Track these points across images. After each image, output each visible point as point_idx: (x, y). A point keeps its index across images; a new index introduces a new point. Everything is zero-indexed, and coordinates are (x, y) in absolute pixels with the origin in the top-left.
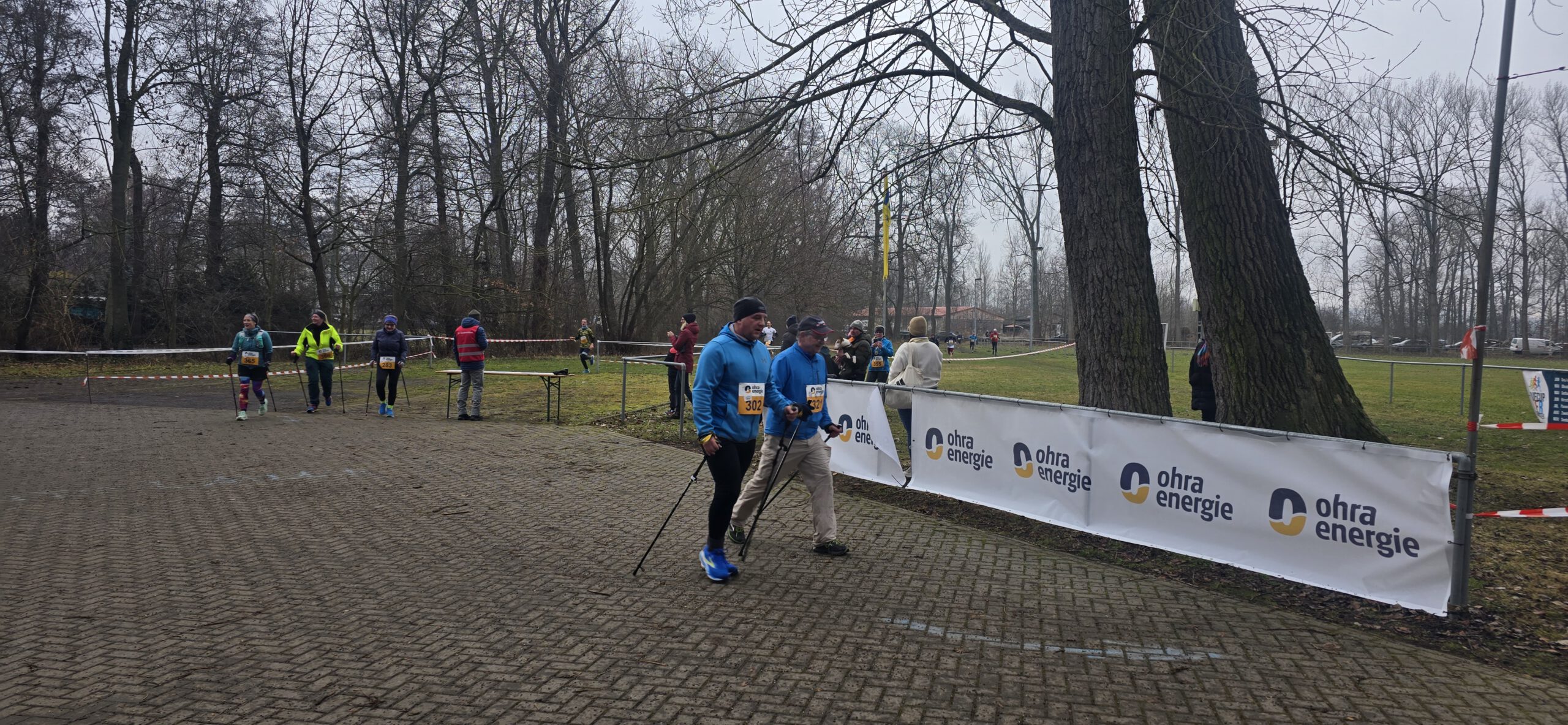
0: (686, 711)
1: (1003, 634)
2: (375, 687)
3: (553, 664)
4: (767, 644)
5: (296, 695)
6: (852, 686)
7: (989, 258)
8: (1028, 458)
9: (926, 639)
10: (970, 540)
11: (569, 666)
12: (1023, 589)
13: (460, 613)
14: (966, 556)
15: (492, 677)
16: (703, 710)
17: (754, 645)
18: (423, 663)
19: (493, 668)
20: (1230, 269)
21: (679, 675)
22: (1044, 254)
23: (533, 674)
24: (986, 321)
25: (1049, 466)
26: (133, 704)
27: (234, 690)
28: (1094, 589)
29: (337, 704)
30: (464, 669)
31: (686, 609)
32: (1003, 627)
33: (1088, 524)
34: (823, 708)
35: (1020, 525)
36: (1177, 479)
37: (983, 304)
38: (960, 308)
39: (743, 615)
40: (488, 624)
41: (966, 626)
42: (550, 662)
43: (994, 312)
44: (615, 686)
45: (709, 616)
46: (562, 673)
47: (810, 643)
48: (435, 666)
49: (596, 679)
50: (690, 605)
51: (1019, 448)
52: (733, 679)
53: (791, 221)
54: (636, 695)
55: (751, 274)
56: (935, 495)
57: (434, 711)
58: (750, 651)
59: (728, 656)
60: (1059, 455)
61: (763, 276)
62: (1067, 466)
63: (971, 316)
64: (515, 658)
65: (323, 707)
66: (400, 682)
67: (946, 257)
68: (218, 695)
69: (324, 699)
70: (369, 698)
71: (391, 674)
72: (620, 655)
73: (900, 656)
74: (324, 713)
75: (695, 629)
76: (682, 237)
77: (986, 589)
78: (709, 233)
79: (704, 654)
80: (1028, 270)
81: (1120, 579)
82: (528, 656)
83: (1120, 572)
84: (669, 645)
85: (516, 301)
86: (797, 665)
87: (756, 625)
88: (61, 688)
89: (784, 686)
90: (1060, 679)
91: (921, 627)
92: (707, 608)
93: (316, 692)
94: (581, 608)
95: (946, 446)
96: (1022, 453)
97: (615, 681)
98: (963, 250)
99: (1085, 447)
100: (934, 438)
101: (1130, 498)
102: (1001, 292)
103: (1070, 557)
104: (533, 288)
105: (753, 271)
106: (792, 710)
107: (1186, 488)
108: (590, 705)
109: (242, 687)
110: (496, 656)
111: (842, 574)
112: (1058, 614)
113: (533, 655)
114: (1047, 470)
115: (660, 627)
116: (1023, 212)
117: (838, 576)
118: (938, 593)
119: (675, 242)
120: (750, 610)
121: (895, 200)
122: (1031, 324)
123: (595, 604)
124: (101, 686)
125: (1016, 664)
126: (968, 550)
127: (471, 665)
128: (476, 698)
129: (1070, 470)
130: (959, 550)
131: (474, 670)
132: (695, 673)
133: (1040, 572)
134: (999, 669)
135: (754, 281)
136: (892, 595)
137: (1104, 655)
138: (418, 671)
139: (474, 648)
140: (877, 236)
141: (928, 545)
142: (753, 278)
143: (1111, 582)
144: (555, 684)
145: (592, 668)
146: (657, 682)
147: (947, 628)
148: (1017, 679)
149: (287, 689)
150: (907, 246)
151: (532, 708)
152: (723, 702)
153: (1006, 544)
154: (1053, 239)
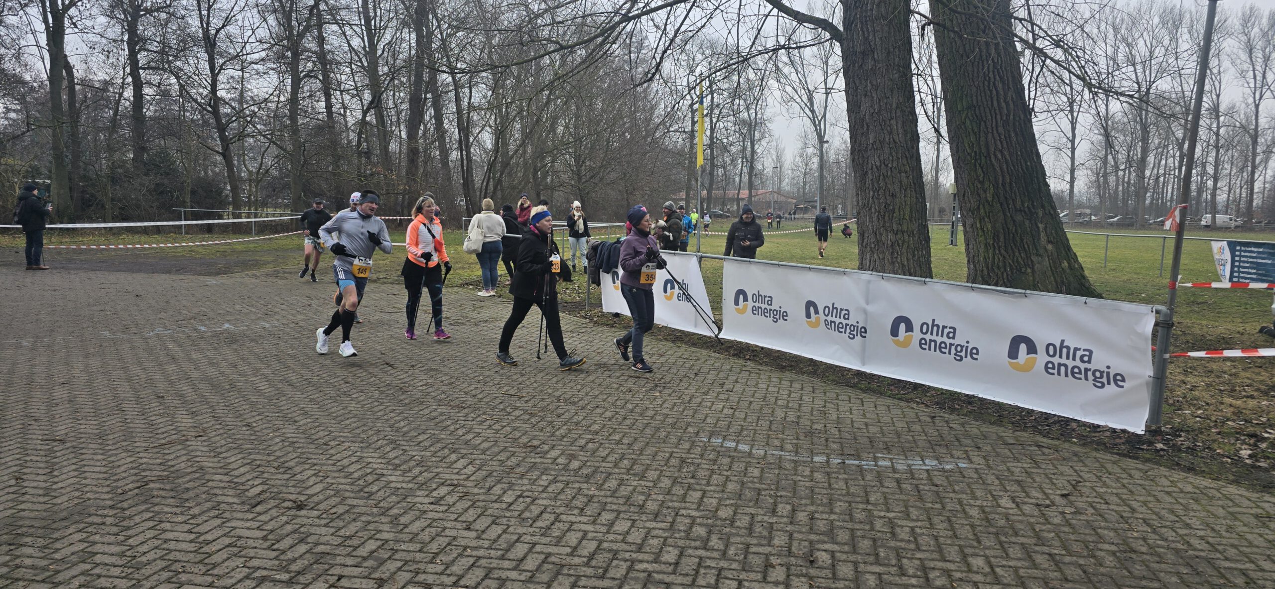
0: (548, 510)
1: (797, 449)
2: (299, 493)
3: (441, 475)
4: (610, 459)
5: (236, 500)
6: (678, 491)
7: (784, 150)
8: (817, 312)
9: (735, 454)
10: (770, 377)
11: (454, 477)
12: (812, 415)
13: (363, 436)
14: (767, 390)
15: (393, 485)
16: (562, 509)
17: (601, 460)
18: (336, 475)
19: (393, 478)
20: (983, 158)
21: (542, 483)
22: (830, 146)
23: (425, 483)
24: (781, 202)
25: (833, 319)
26: (104, 508)
27: (185, 496)
28: (868, 415)
29: (269, 507)
30: (370, 478)
31: (545, 432)
32: (796, 444)
33: (864, 364)
34: (656, 507)
35: (809, 365)
36: (935, 328)
37: (779, 188)
38: (760, 192)
39: (590, 437)
40: (386, 444)
41: (767, 444)
42: (438, 474)
43: (788, 195)
44: (491, 492)
45: (564, 437)
46: (449, 482)
47: (645, 457)
48: (346, 477)
49: (476, 486)
50: (548, 429)
51: (810, 304)
52: (585, 486)
53: (622, 118)
54: (508, 498)
55: (588, 163)
56: (741, 343)
57: (347, 511)
58: (598, 464)
59: (580, 468)
60: (841, 310)
61: (599, 164)
62: (848, 319)
63: (769, 198)
64: (410, 470)
65: (259, 509)
66: (318, 490)
67: (749, 149)
68: (172, 500)
69: (259, 503)
70: (295, 502)
71: (311, 484)
72: (494, 468)
73: (716, 467)
74: (260, 514)
75: (553, 447)
76: (531, 132)
77: (783, 415)
78: (553, 129)
79: (561, 467)
80: (816, 160)
81: (889, 407)
82: (420, 469)
83: (889, 401)
84: (533, 460)
85: (394, 185)
86: (634, 475)
87: (601, 444)
88: (44, 495)
89: (624, 491)
90: (842, 484)
91: (732, 445)
92: (562, 431)
93: (251, 498)
94: (460, 432)
95: (750, 304)
96: (812, 309)
97: (490, 488)
98: (764, 142)
99: (863, 303)
100: (741, 297)
101: (898, 343)
102: (793, 178)
103: (849, 390)
104: (407, 174)
105: (590, 160)
106: (633, 508)
107: (942, 336)
108: (472, 506)
109: (191, 494)
110: (395, 469)
111: (669, 404)
112: (840, 435)
113: (424, 469)
114: (831, 322)
115: (525, 446)
116: (813, 112)
117: (665, 406)
118: (745, 418)
119: (527, 137)
120: (597, 432)
121: (707, 100)
122: (818, 204)
123: (472, 428)
124: (77, 494)
125: (807, 473)
126: (768, 386)
127: (375, 476)
128: (381, 501)
129: (850, 322)
130: (760, 385)
131: (377, 480)
132: (554, 481)
133: (825, 402)
134: (794, 477)
135: (591, 169)
136: (708, 420)
137: (876, 465)
138: (333, 481)
139: (377, 464)
140: (693, 131)
141: (737, 381)
142: (590, 166)
143: (882, 409)
144: (443, 490)
145: (472, 478)
146: (524, 488)
147: (752, 446)
148: (808, 484)
149: (228, 495)
150: (718, 139)
151: (426, 508)
152: (578, 503)
153: (798, 380)
154: (837, 134)
